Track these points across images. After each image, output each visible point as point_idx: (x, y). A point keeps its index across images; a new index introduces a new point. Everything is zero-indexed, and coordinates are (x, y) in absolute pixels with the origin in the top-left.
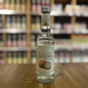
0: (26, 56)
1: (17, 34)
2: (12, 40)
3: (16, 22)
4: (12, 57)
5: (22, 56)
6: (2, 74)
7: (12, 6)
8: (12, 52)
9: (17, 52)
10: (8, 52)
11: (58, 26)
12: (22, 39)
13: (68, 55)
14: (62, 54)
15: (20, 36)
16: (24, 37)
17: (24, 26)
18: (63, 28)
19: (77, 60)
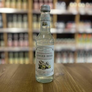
0: (28, 57)
1: (19, 34)
2: (13, 39)
3: (17, 21)
4: (14, 57)
5: (24, 57)
6: (3, 75)
7: (13, 4)
8: (14, 53)
9: (19, 52)
10: (9, 52)
11: (61, 25)
12: (24, 39)
13: (71, 55)
14: (65, 55)
15: (21, 36)
16: (26, 36)
17: (25, 25)
18: (66, 27)
19: (80, 60)
